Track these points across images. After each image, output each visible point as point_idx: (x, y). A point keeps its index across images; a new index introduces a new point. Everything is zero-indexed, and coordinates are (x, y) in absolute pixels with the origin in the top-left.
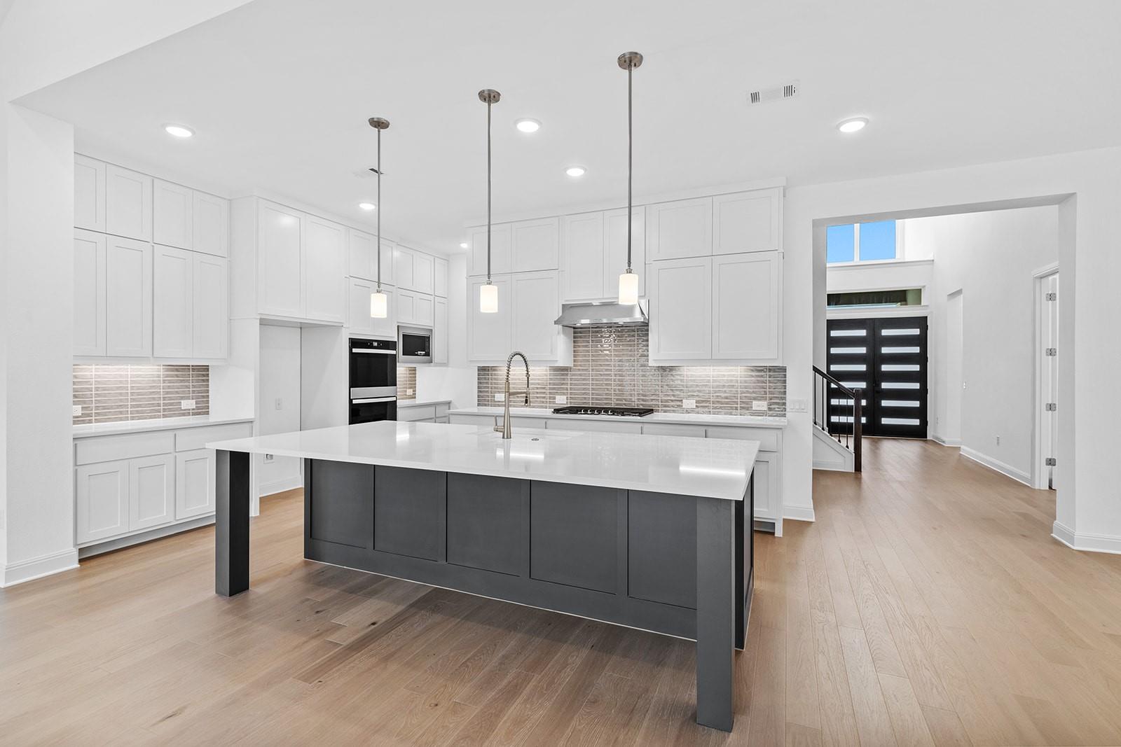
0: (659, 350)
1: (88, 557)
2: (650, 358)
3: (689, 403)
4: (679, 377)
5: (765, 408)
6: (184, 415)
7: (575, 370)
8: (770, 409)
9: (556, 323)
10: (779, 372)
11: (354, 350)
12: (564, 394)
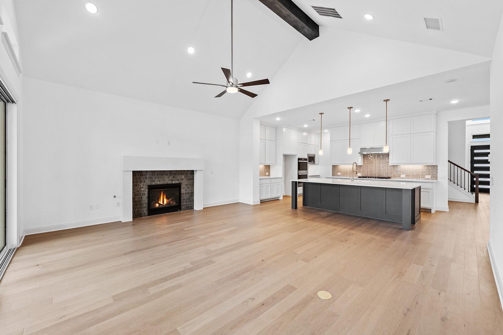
0: (392, 161)
1: (262, 202)
2: (390, 163)
3: (404, 176)
4: (399, 168)
5: (430, 177)
6: (266, 176)
7: (364, 166)
8: (432, 178)
9: (359, 153)
10: (435, 167)
11: (299, 161)
12: (360, 173)
